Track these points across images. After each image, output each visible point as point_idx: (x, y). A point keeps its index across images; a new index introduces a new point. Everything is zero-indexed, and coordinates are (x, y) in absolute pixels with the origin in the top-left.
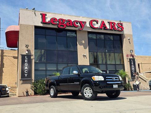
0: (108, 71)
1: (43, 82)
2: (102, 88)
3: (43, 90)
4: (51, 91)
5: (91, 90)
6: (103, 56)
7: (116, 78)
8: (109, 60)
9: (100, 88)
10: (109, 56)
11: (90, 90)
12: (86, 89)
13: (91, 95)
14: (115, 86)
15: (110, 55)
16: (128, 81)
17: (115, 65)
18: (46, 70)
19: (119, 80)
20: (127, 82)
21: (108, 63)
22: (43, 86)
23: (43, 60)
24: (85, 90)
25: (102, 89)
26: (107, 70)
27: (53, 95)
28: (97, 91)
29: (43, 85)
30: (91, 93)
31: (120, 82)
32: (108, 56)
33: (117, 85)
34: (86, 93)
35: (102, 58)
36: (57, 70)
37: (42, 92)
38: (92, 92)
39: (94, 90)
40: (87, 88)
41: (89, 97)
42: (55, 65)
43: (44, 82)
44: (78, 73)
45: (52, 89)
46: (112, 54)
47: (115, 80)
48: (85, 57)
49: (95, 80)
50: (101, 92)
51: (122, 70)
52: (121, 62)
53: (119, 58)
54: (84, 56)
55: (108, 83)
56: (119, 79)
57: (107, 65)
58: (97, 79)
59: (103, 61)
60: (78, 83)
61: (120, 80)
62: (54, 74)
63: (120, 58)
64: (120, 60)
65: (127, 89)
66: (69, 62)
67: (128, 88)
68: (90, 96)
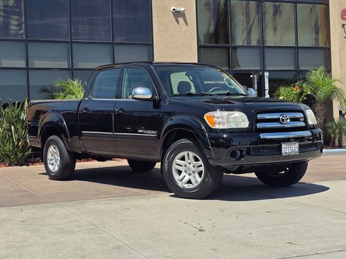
0: (267, 74)
1: (18, 116)
2: (242, 156)
3: (18, 146)
4: (49, 156)
5: (201, 162)
6: (253, 14)
7: (293, 120)
8: (275, 29)
9: (233, 155)
10: (275, 14)
11: (196, 160)
12: (183, 159)
13: (199, 180)
14: (290, 149)
15: (276, 11)
16: (340, 112)
17: (296, 49)
18: (28, 69)
19: (303, 124)
20: (336, 115)
21: (269, 43)
22: (16, 130)
23: (13, 28)
24: (177, 160)
25: (240, 158)
26: (264, 71)
27: (57, 168)
28: (222, 165)
29: (19, 126)
30: (200, 174)
31: (307, 133)
32: (269, 17)
33: (297, 145)
34: (180, 172)
35: (248, 22)
36: (72, 72)
37: (16, 154)
38: (202, 168)
39: (211, 162)
40: (185, 153)
41: (191, 186)
42: (62, 50)
43: (23, 116)
44: (154, 94)
45: (51, 149)
46: (287, 8)
47: (289, 124)
48: (181, 20)
49: (217, 127)
50: (235, 169)
51: (322, 68)
52: (317, 40)
53: (313, 23)
54: (177, 14)
55: (263, 136)
56: (306, 121)
57: (266, 50)
58: (224, 124)
59: (249, 33)
60: (152, 133)
61: (310, 123)
62: (58, 84)
63: (316, 25)
64: (317, 33)
65: (334, 143)
66: (118, 40)
67: (338, 136)
68: (196, 185)
